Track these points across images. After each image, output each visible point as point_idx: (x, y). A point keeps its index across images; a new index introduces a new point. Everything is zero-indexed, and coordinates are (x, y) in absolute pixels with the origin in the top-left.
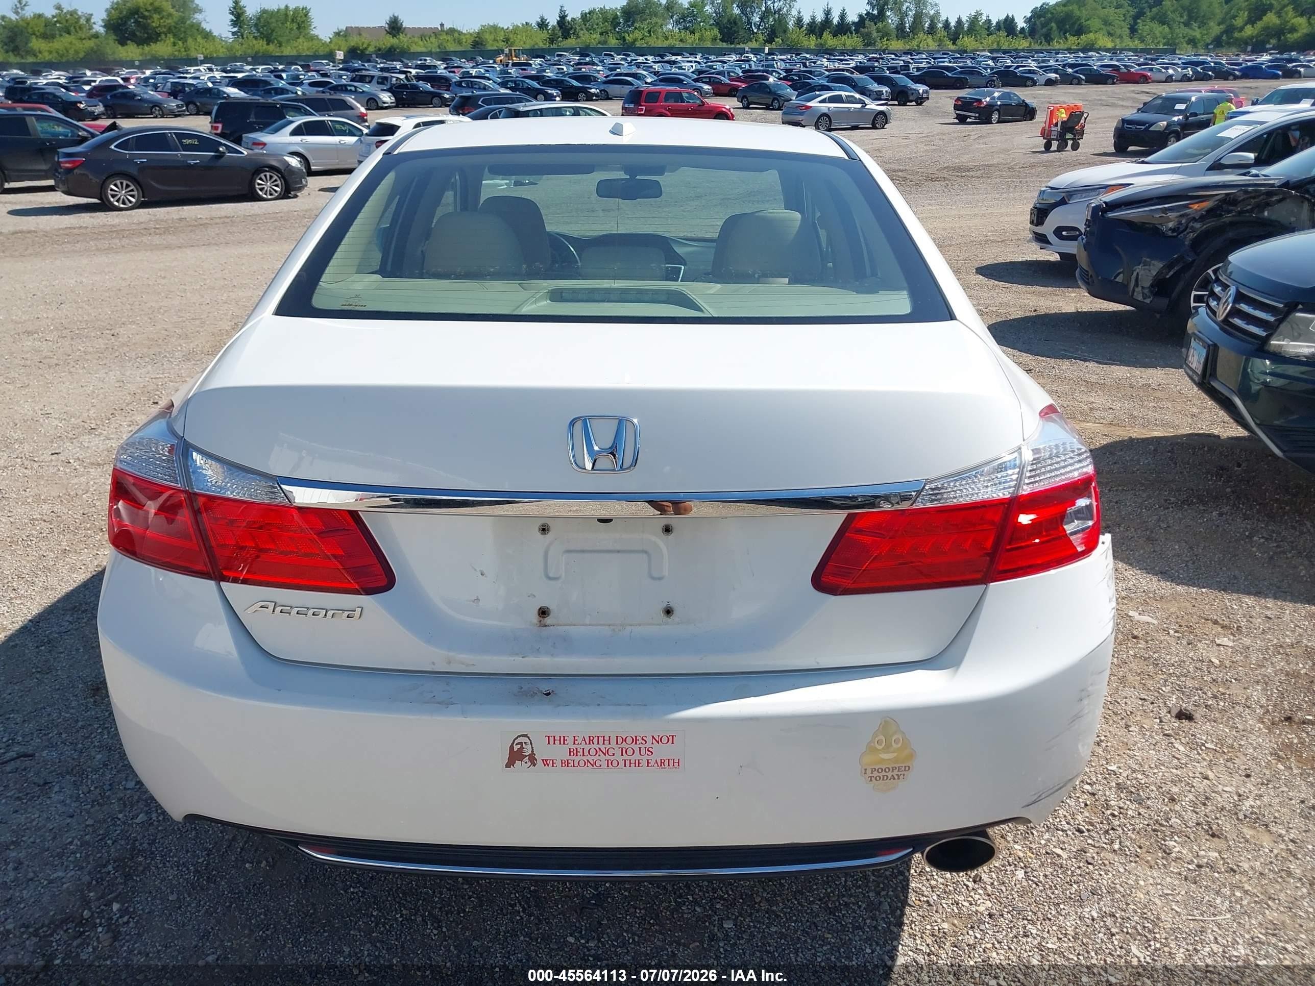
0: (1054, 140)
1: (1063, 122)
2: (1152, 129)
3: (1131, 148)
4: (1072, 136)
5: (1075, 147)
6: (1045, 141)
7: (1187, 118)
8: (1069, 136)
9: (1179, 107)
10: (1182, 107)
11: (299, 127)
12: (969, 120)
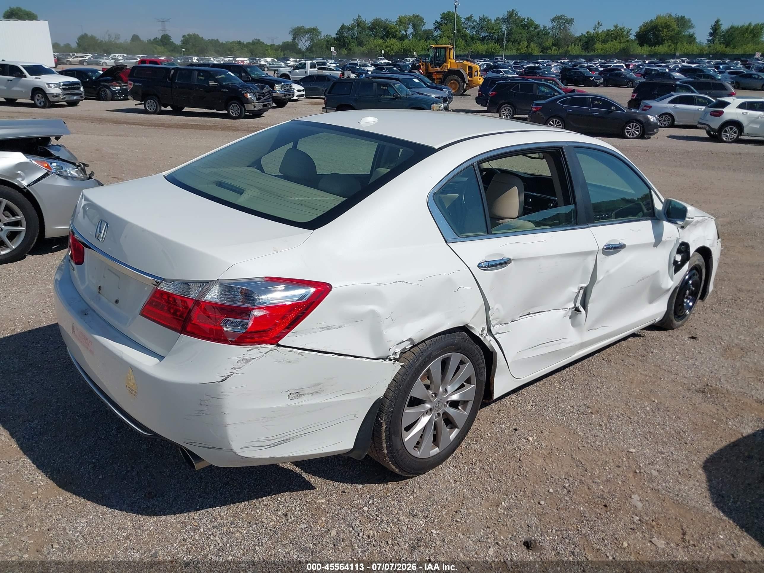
11: (676, 98)
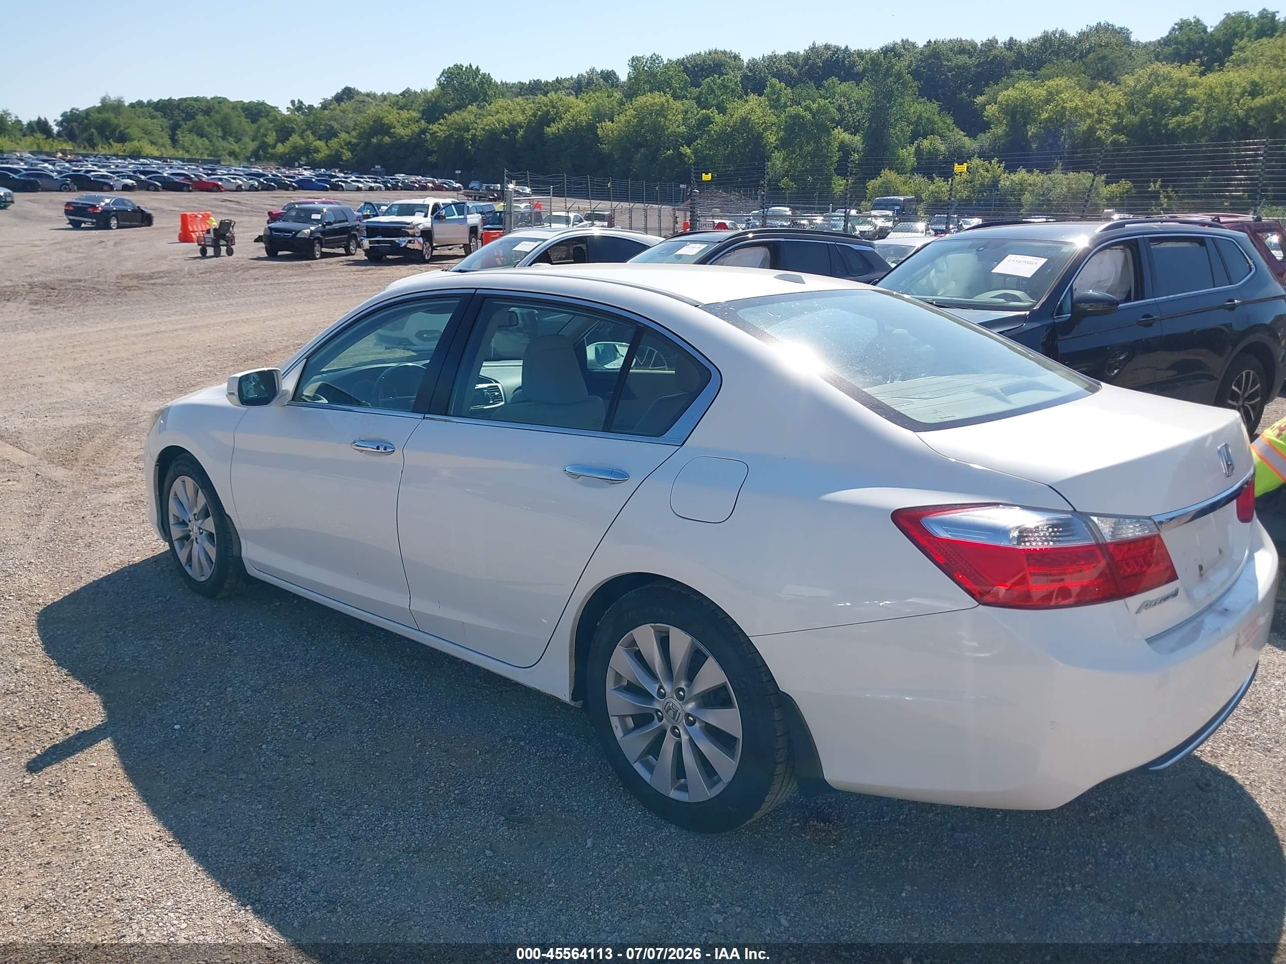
0: (209, 246)
1: (215, 230)
2: (298, 236)
3: (280, 253)
4: (225, 243)
5: (230, 252)
6: (200, 247)
7: (324, 226)
8: (222, 242)
9: (314, 216)
10: (318, 217)
12: (83, 225)
